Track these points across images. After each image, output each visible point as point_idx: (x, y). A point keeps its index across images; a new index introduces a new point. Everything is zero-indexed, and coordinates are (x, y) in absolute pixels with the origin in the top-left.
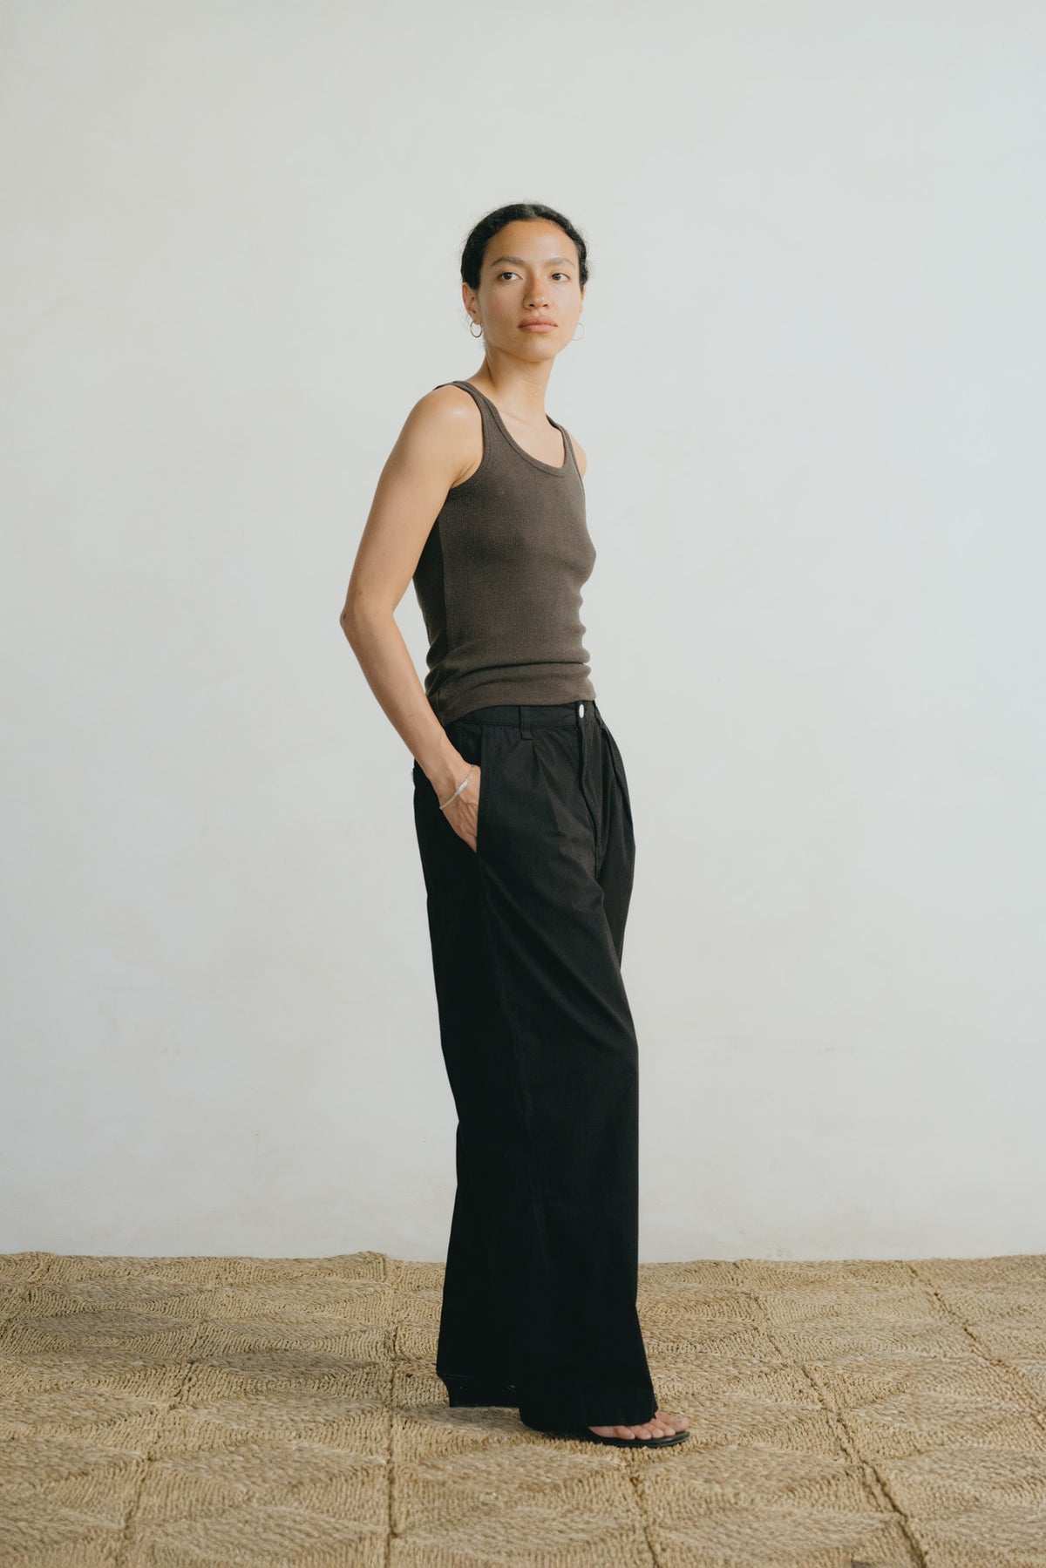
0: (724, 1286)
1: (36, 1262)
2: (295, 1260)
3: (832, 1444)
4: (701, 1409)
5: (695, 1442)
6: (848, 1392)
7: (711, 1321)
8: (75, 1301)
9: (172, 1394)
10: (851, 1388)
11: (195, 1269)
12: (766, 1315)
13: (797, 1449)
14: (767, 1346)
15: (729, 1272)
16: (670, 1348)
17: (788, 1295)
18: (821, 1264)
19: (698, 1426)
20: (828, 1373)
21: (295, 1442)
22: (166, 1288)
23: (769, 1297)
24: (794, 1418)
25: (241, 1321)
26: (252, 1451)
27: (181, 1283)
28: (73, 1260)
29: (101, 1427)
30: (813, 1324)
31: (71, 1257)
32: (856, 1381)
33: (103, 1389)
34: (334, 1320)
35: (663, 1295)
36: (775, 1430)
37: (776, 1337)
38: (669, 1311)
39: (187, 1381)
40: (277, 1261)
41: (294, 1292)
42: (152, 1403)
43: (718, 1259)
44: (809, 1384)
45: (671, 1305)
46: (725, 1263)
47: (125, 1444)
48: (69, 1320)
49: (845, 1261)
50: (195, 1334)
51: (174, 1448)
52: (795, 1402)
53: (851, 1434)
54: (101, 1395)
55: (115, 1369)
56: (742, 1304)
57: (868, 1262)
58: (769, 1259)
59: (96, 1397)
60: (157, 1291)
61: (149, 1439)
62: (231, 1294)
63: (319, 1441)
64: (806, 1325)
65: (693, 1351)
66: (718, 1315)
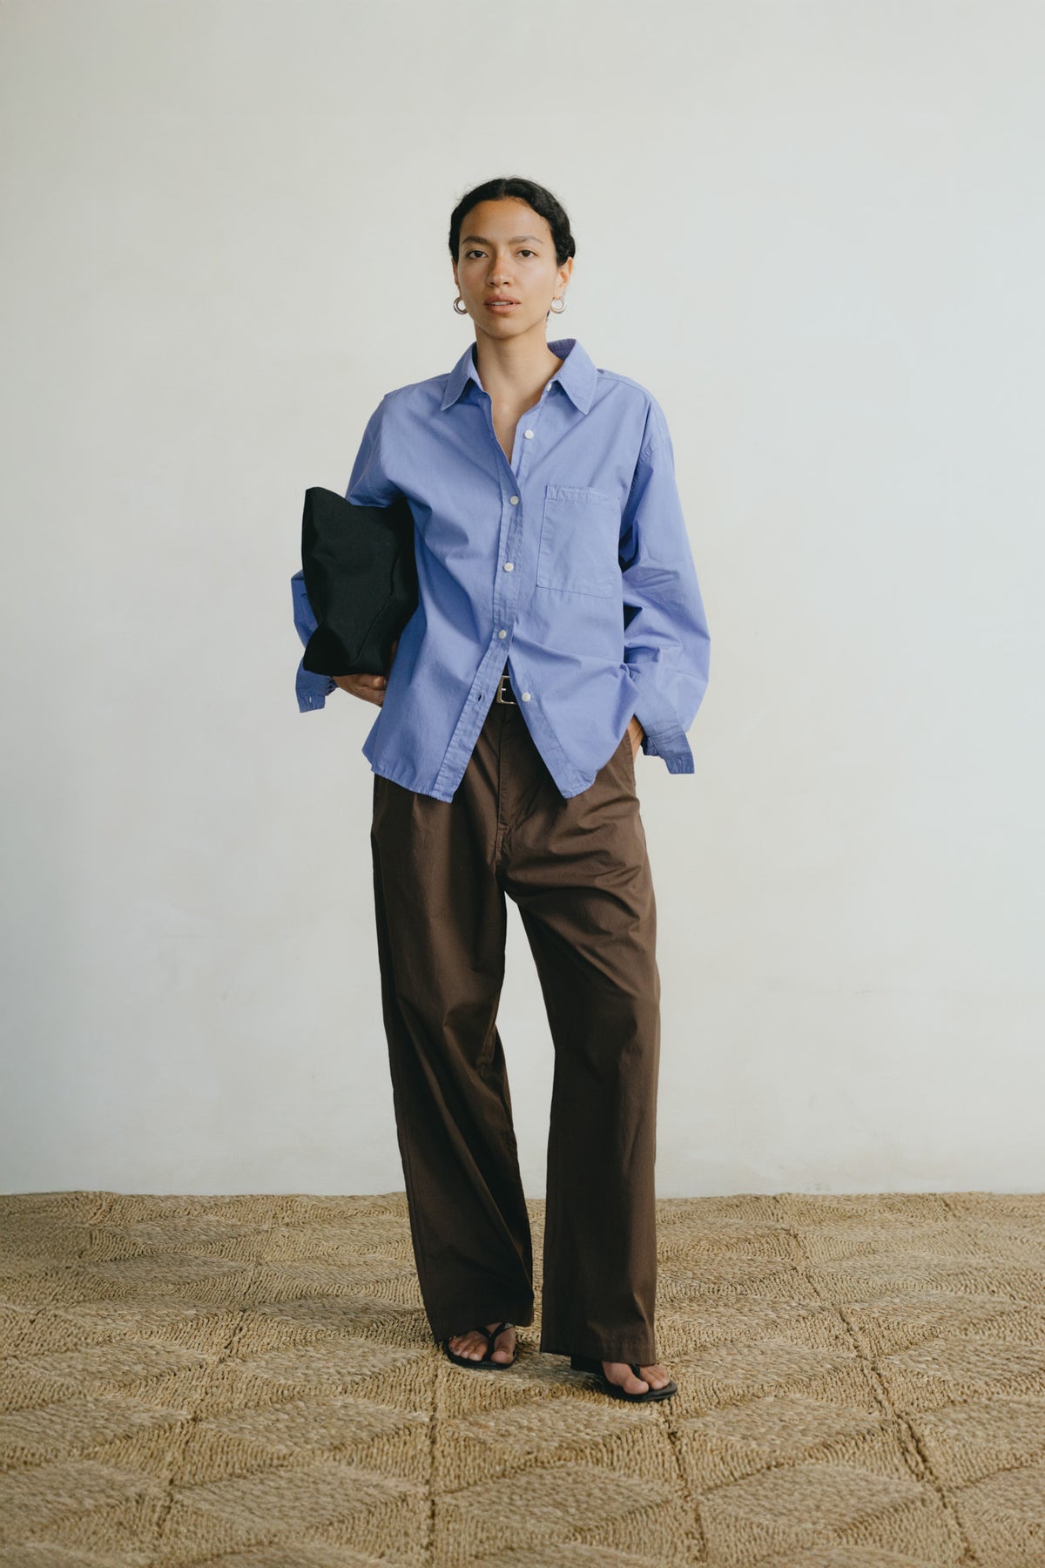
0: (765, 1222)
1: (99, 1202)
2: (350, 1197)
3: (866, 1395)
4: (739, 1357)
5: (732, 1394)
6: (883, 1337)
7: (752, 1260)
8: (134, 1244)
9: (223, 1346)
10: (886, 1333)
11: (253, 1209)
12: (805, 1253)
13: (832, 1400)
14: (806, 1288)
15: (769, 1207)
16: (711, 1290)
17: (826, 1231)
18: (858, 1198)
19: (735, 1376)
20: (863, 1317)
21: (340, 1397)
22: (224, 1229)
23: (808, 1233)
24: (830, 1366)
25: (294, 1264)
26: (298, 1408)
27: (239, 1223)
28: (135, 1200)
29: (150, 1383)
30: (851, 1263)
31: (134, 1197)
32: (891, 1326)
33: (155, 1341)
34: (385, 1262)
35: (706, 1231)
36: (810, 1380)
37: (815, 1277)
38: (711, 1249)
39: (237, 1331)
40: (333, 1199)
41: (348, 1231)
42: (203, 1356)
43: (758, 1193)
44: (845, 1329)
45: (713, 1243)
46: (766, 1197)
47: (172, 1402)
48: (127, 1265)
49: (881, 1194)
50: (250, 1279)
51: (221, 1406)
52: (831, 1349)
53: (886, 1384)
54: (152, 1348)
55: (167, 1319)
56: (782, 1242)
58: (807, 1193)
59: (148, 1350)
60: (215, 1232)
61: (197, 1396)
62: (287, 1235)
63: (365, 1396)
64: (844, 1263)
65: (734, 1293)
66: (758, 1253)
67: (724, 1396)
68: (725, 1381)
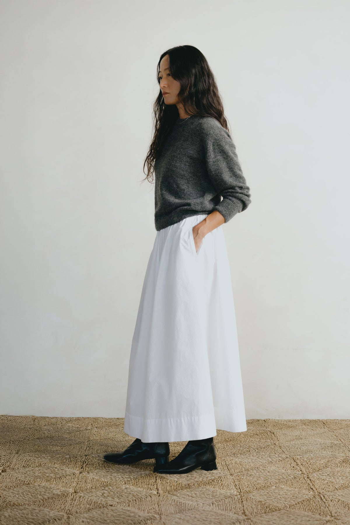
0: (262, 428)
2: (117, 418)
3: (307, 486)
4: (261, 473)
5: (261, 486)
7: (260, 441)
8: (44, 433)
9: (80, 468)
10: (310, 466)
11: (84, 422)
12: (277, 439)
13: (295, 488)
14: (280, 451)
15: (263, 423)
16: (247, 451)
17: (283, 432)
18: (293, 421)
19: (261, 480)
20: (302, 460)
21: (124, 485)
22: (74, 429)
23: (277, 432)
24: (293, 477)
25: (101, 441)
26: (110, 489)
27: (80, 427)
28: (42, 418)
29: (57, 480)
30: (294, 442)
31: (42, 417)
32: (311, 463)
36: (287, 481)
37: (282, 447)
38: (245, 437)
39: (84, 463)
40: (111, 419)
41: (118, 430)
42: (74, 471)
43: (259, 419)
44: (296, 464)
45: (245, 435)
46: (261, 420)
47: (66, 486)
48: (43, 440)
49: (301, 420)
50: (86, 445)
51: (83, 488)
52: (292, 471)
53: (313, 483)
54: (56, 468)
55: (60, 458)
56: (269, 435)
57: (308, 420)
58: (276, 419)
59: (54, 469)
60: (72, 430)
61: (74, 485)
62: (97, 431)
63: (132, 485)
64: (291, 442)
65: (255, 452)
66: (261, 439)
67: (258, 486)
68: (258, 481)
